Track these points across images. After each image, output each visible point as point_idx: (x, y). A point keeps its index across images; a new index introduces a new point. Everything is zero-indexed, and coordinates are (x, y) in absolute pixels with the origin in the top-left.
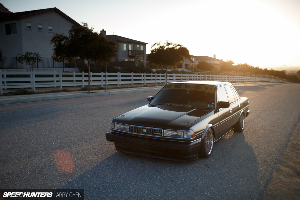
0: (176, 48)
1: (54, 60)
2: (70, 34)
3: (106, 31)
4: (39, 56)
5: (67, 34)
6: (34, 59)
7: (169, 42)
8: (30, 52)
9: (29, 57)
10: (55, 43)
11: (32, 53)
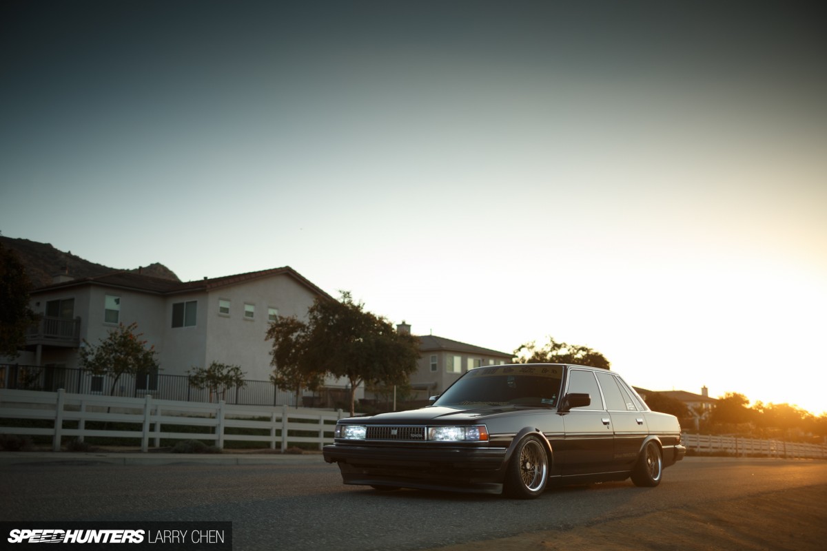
0: (575, 356)
1: (277, 386)
2: (312, 317)
3: (409, 326)
4: (241, 373)
5: (304, 318)
6: (228, 380)
7: (559, 342)
8: (221, 364)
9: (217, 374)
10: (277, 339)
11: (225, 365)
